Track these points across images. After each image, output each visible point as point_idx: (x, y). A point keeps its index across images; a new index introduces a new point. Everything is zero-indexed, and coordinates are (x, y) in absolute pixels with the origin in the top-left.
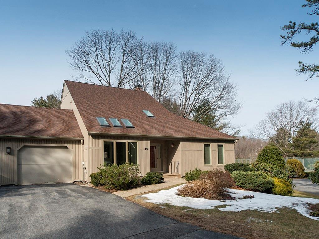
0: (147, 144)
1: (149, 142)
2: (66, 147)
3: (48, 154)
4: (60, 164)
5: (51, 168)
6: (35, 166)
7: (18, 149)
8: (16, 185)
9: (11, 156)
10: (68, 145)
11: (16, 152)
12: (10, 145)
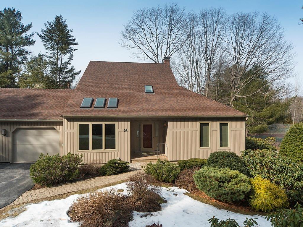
0: (127, 125)
1: (129, 123)
2: (54, 129)
3: (40, 135)
4: (51, 145)
5: (43, 148)
6: (29, 146)
7: (12, 131)
8: (10, 163)
9: (7, 137)
10: (55, 127)
11: (11, 134)
12: (5, 128)
